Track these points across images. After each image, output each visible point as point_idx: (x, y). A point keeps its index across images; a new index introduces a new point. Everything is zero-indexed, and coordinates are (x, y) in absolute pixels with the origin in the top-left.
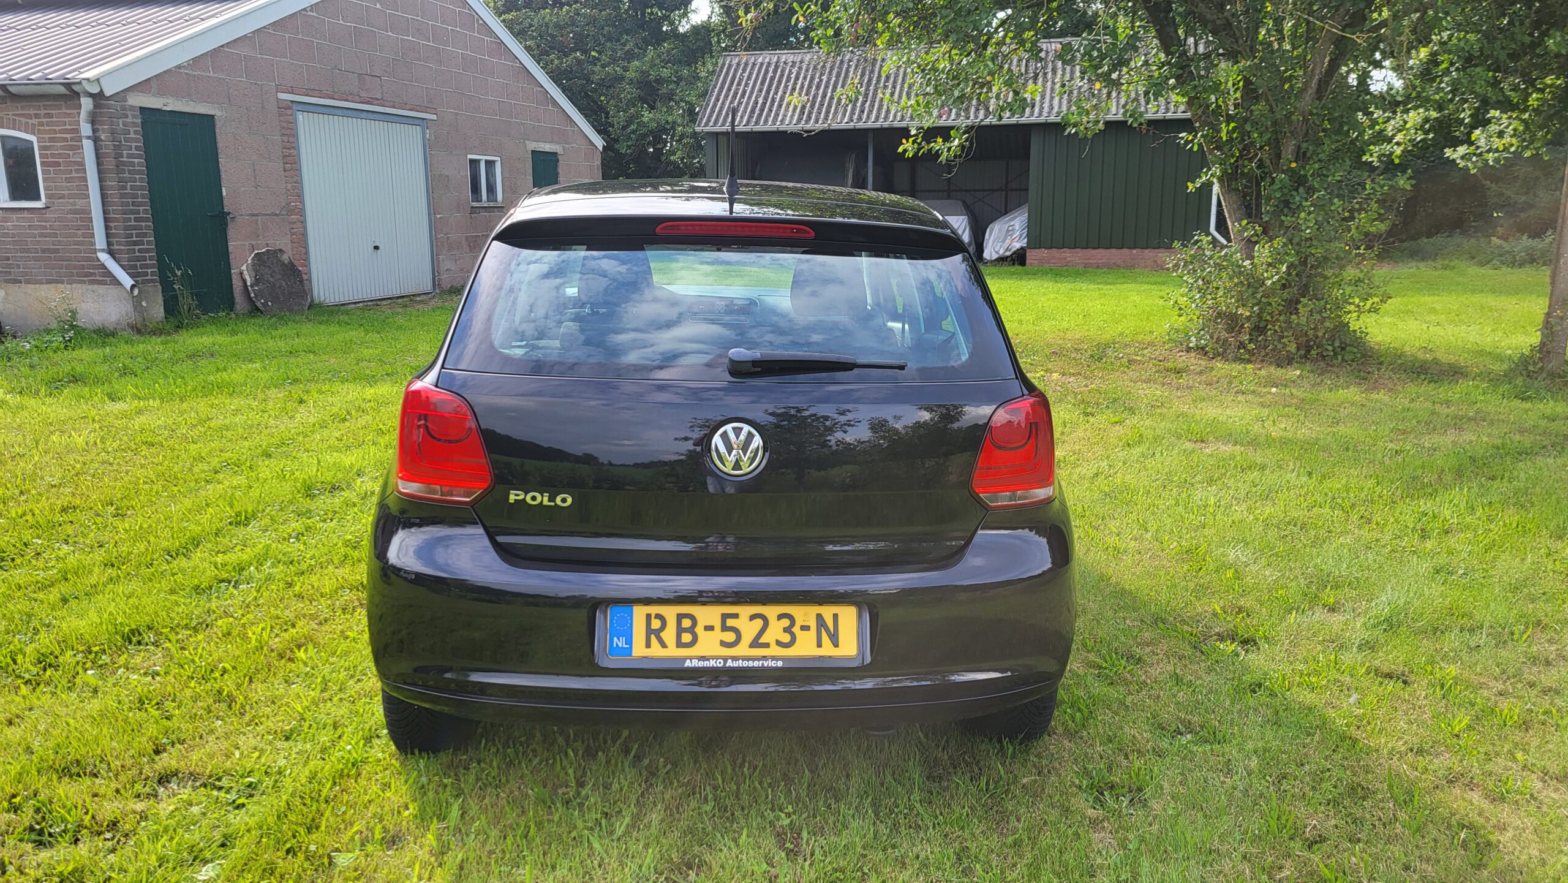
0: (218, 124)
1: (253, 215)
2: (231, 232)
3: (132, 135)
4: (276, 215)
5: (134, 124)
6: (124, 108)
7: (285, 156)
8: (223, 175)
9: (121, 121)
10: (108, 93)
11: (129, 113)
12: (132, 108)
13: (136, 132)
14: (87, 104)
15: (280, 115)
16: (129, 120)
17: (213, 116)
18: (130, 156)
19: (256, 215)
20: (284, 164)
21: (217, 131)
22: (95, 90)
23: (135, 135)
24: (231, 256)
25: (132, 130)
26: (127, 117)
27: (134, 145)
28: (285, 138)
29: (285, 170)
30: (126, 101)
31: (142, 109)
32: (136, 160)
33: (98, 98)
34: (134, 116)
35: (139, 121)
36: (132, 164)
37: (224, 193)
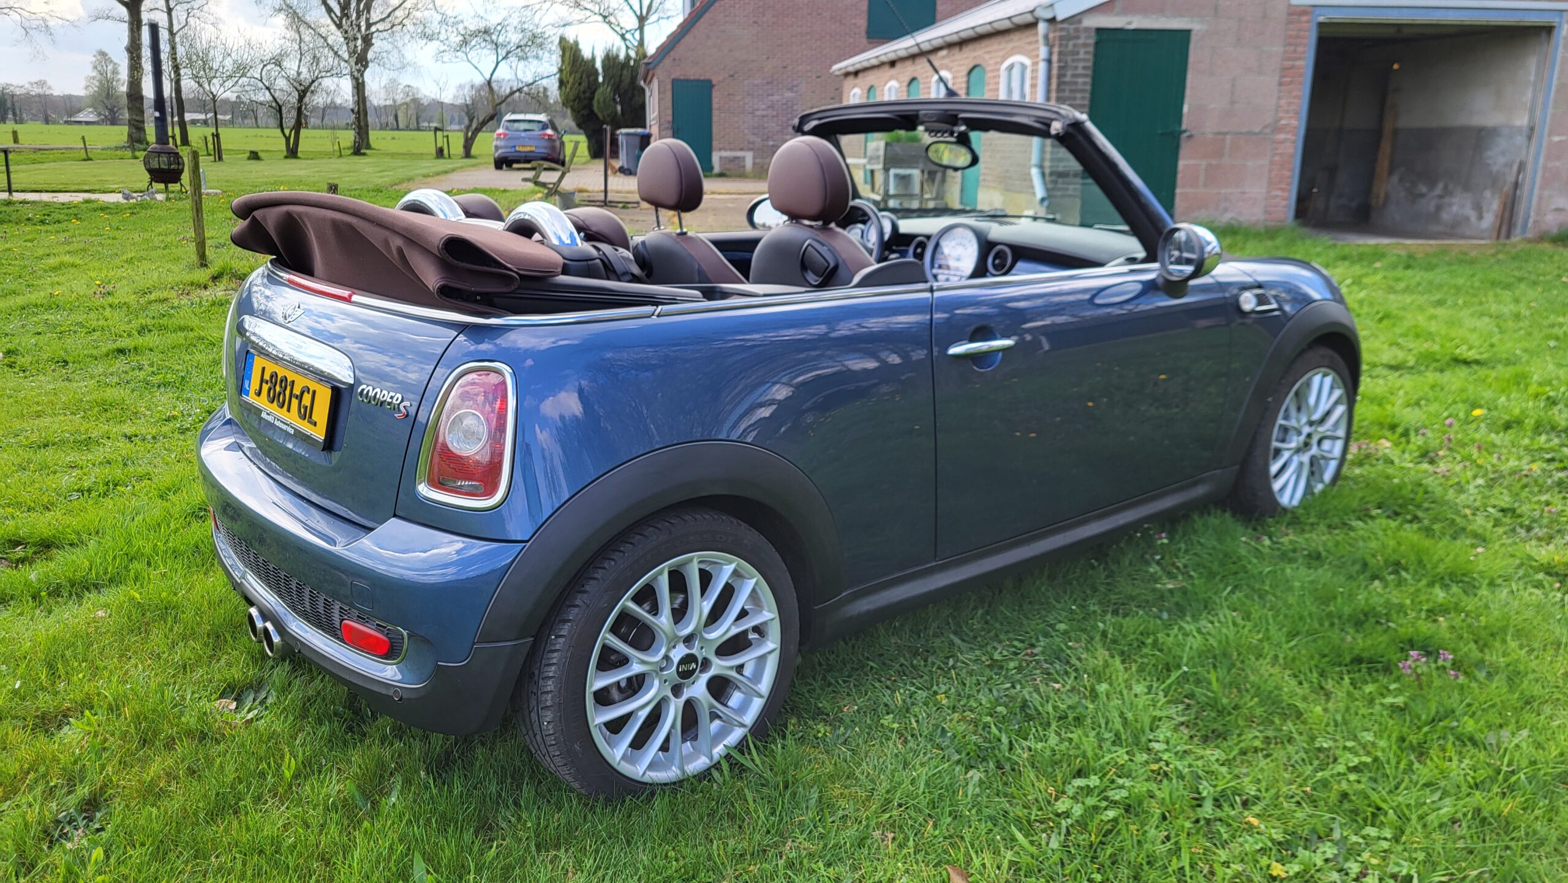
0: (1194, 39)
1: (1219, 133)
2: (1183, 152)
3: (1082, 56)
4: (1255, 134)
5: (1085, 45)
6: (1077, 30)
7: (1284, 69)
8: (1188, 92)
9: (1071, 43)
10: (1060, 18)
11: (1083, 35)
12: (1087, 29)
13: (1086, 53)
14: (1042, 27)
15: (1289, 22)
16: (1081, 41)
17: (1188, 32)
18: (1074, 76)
19: (1226, 134)
20: (1282, 77)
21: (1192, 46)
22: (1049, 16)
23: (1085, 56)
24: (1179, 176)
25: (1082, 51)
26: (1078, 38)
27: (1081, 65)
28: (1292, 48)
29: (1281, 84)
30: (1080, 21)
31: (1099, 31)
32: (1080, 80)
33: (1052, 21)
34: (1087, 38)
35: (1092, 41)
36: (1076, 83)
37: (1186, 109)
